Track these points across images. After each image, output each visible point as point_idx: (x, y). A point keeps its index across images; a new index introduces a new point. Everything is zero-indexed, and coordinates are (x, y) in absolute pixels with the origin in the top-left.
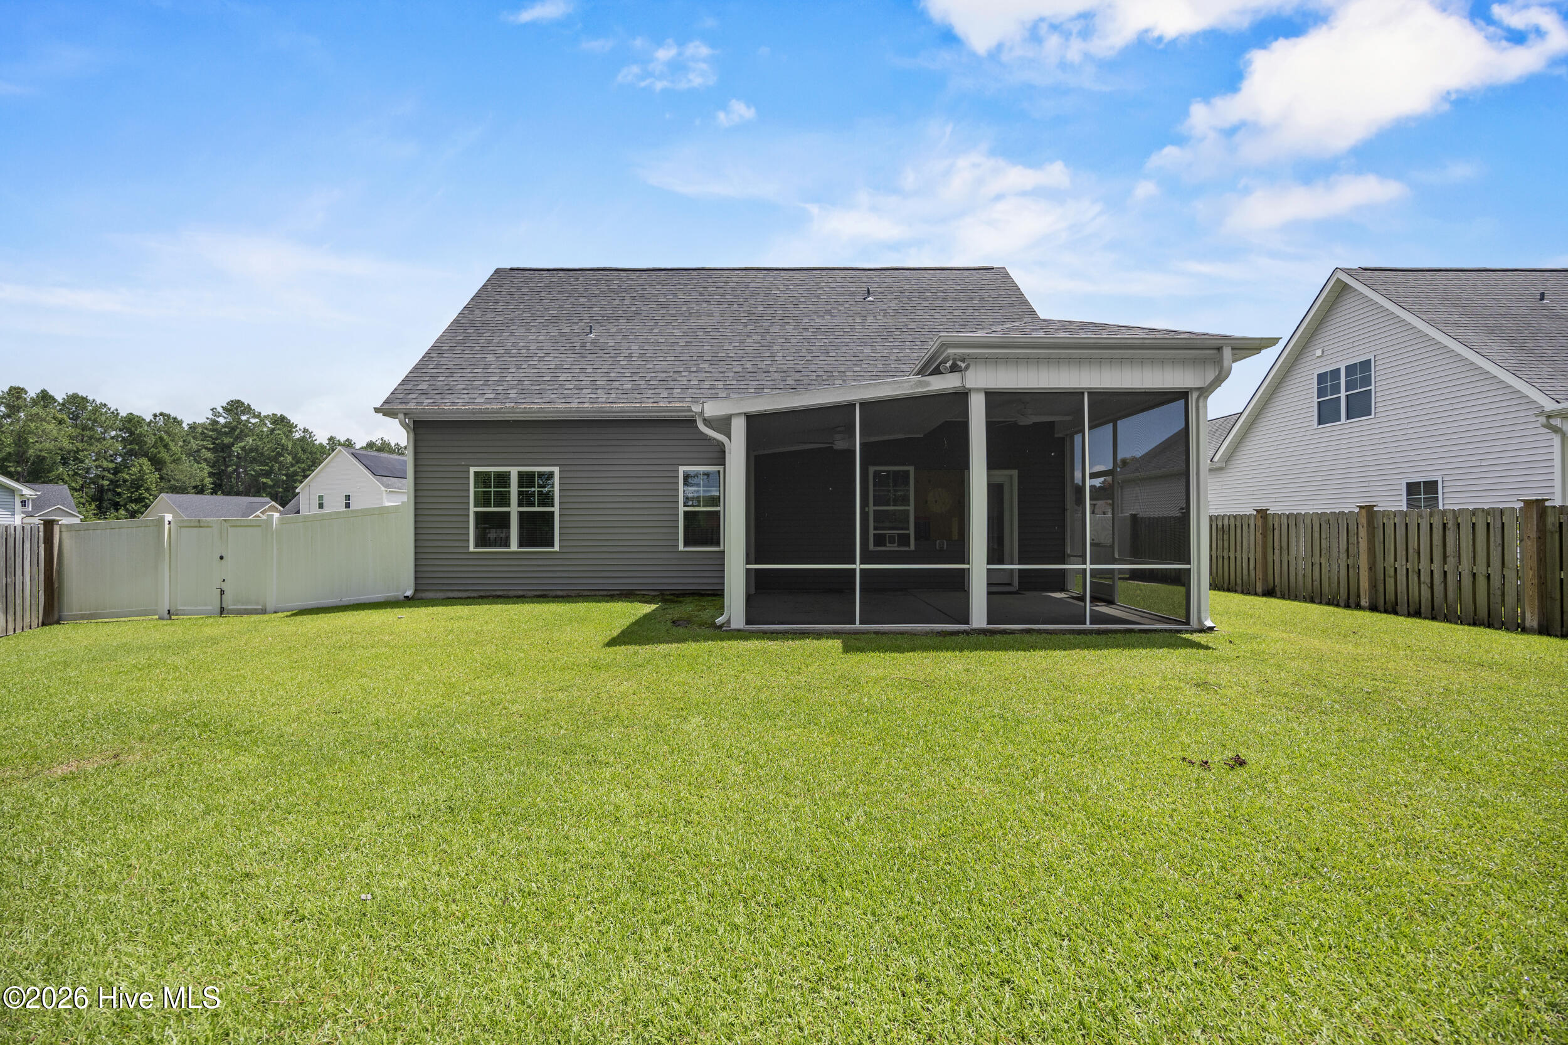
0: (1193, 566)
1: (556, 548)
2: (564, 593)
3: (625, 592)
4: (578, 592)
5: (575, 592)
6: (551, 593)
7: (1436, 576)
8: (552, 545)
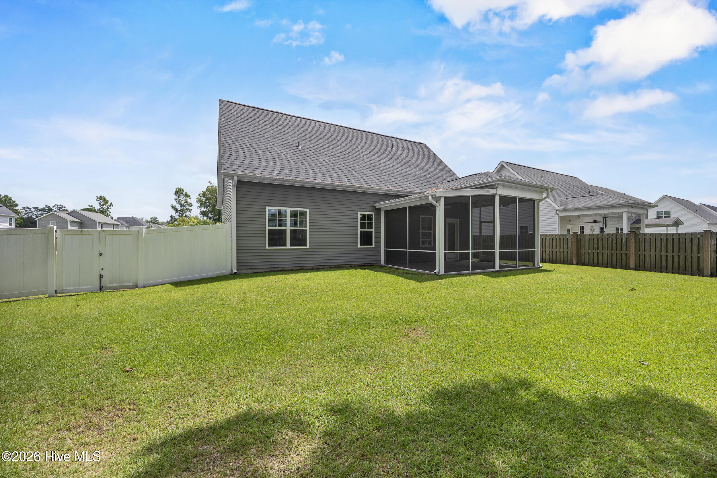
0: (536, 250)
1: (308, 247)
2: (311, 268)
3: (336, 266)
4: (317, 267)
5: (315, 267)
6: (305, 268)
7: (550, 252)
8: (306, 245)
